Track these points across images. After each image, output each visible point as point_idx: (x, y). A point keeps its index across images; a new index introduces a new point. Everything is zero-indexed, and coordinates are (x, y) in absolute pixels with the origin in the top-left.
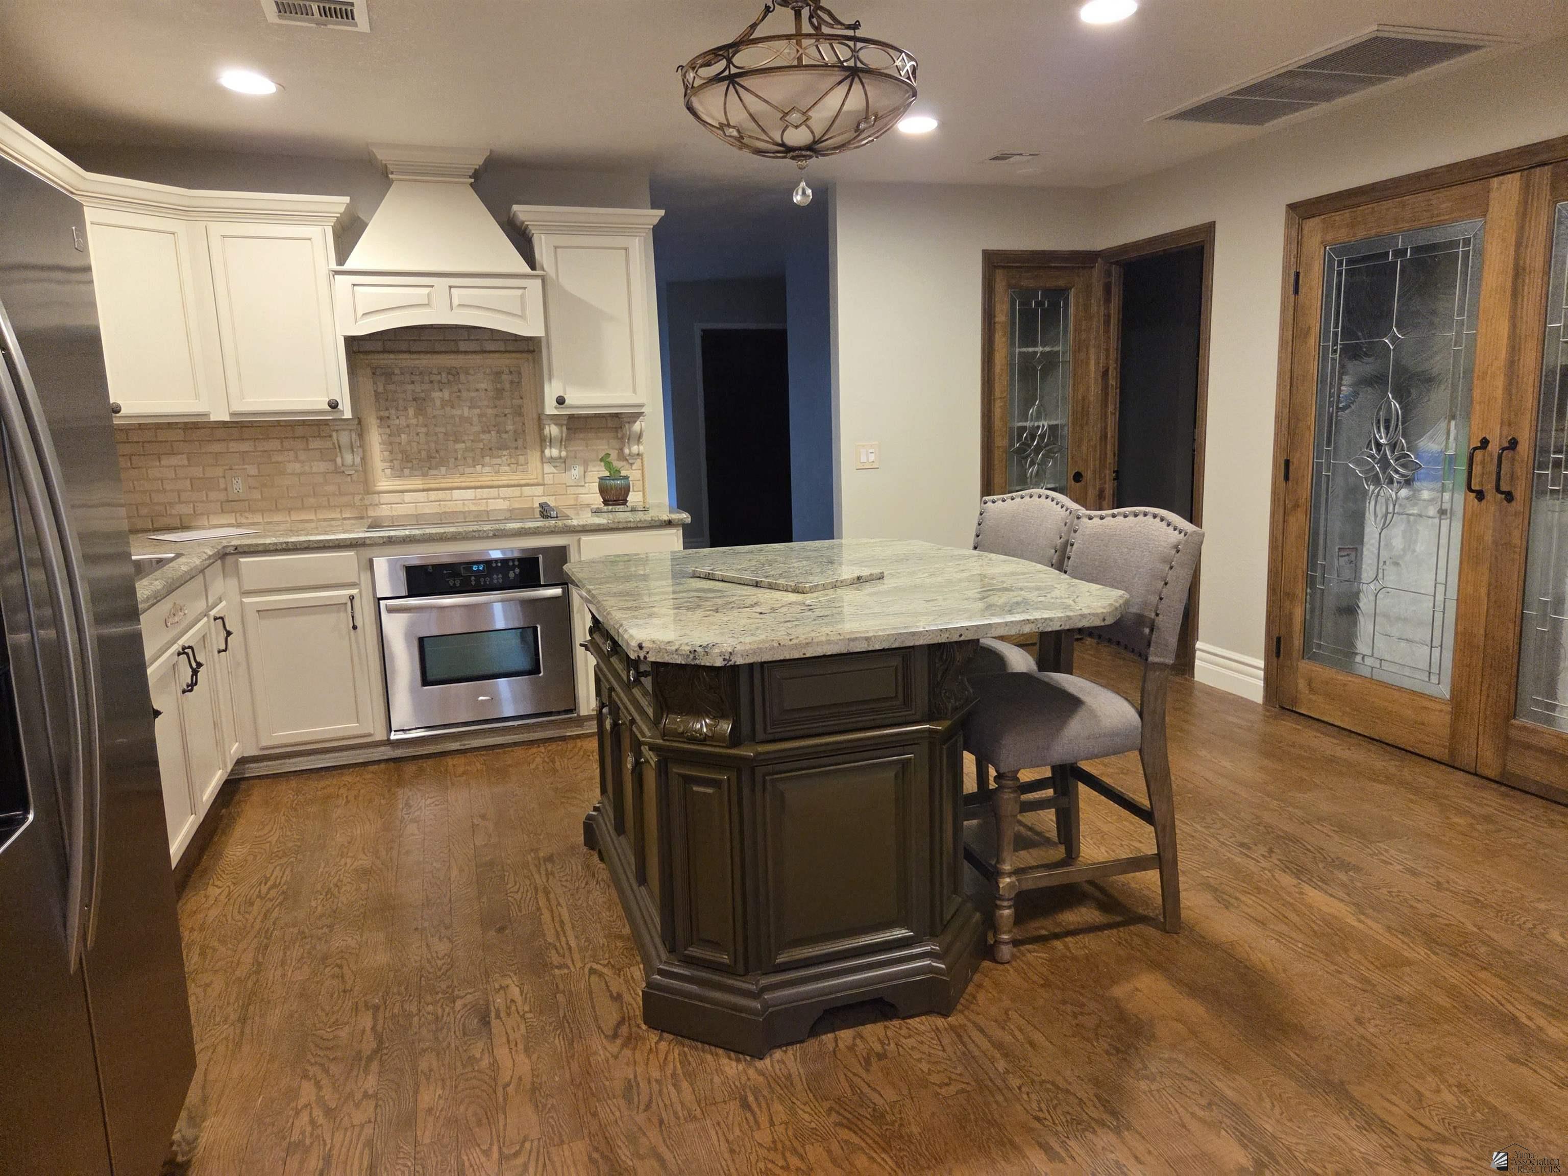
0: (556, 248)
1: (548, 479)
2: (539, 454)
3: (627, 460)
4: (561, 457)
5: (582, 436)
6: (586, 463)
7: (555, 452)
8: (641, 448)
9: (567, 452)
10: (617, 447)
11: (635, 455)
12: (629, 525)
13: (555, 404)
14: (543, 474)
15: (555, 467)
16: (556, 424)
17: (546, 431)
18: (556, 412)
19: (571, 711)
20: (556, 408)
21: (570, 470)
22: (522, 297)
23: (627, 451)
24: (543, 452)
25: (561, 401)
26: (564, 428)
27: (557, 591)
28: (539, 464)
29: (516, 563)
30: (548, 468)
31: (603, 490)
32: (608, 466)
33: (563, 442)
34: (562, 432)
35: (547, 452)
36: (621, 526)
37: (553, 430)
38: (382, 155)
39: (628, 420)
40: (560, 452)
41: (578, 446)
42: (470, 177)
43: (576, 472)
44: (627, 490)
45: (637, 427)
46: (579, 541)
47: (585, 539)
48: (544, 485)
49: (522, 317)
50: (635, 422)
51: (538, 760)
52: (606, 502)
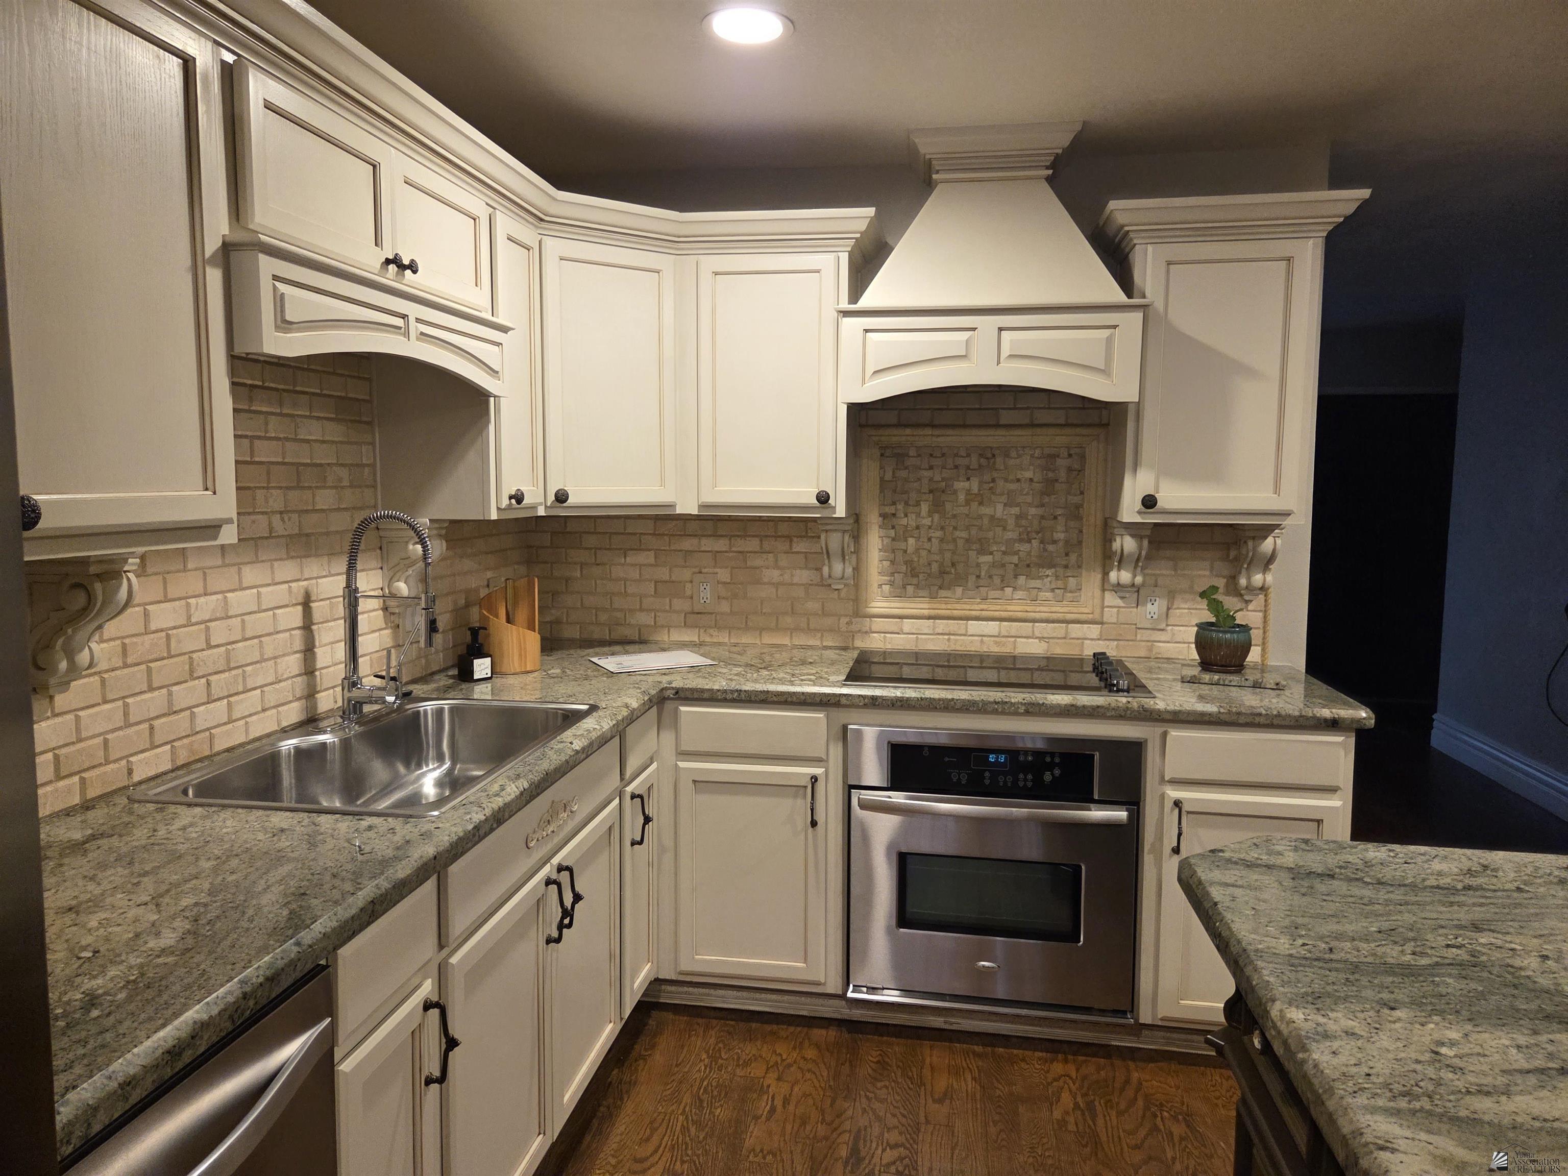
0: (1169, 263)
1: (1110, 615)
2: (1099, 576)
3: (1241, 595)
4: (1133, 585)
5: (1168, 553)
6: (1171, 595)
7: (1125, 576)
8: (1269, 578)
9: (1144, 575)
10: (1226, 572)
11: (1255, 589)
12: (1257, 719)
13: (1138, 506)
14: (1103, 607)
15: (1122, 598)
16: (1132, 536)
17: (1116, 545)
18: (1138, 519)
19: (1123, 1013)
20: (1139, 512)
21: (1145, 604)
22: (1109, 340)
23: (1243, 582)
24: (1105, 574)
25: (1149, 502)
26: (1146, 543)
27: (1121, 815)
28: (1098, 592)
29: (1057, 760)
30: (1111, 599)
31: (1201, 644)
32: (1215, 606)
33: (1138, 563)
34: (1140, 548)
35: (1113, 576)
36: (1242, 720)
37: (1127, 544)
38: (927, 147)
39: (1252, 534)
40: (1134, 576)
41: (1162, 570)
42: (1047, 168)
43: (1154, 608)
44: (1246, 648)
45: (1268, 545)
46: (1164, 735)
47: (1175, 733)
48: (1102, 623)
49: (1105, 372)
50: (1266, 538)
51: (1066, 1097)
52: (1206, 665)
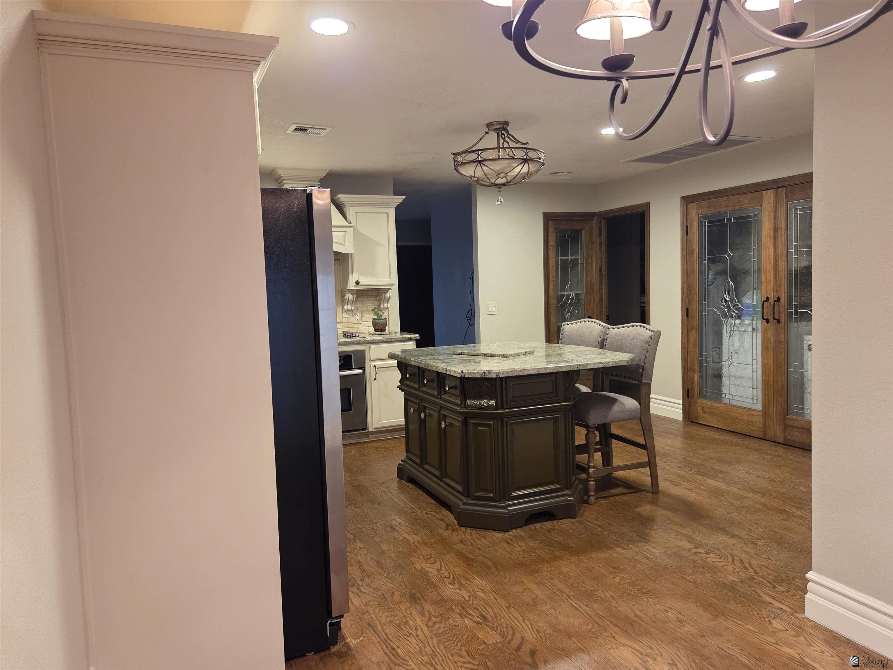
0: (356, 213)
1: (345, 320)
2: (341, 308)
3: (381, 311)
4: (352, 310)
5: (360, 299)
6: (362, 312)
7: (349, 307)
8: (389, 305)
9: (355, 307)
10: (377, 304)
11: (385, 308)
12: (393, 340)
13: (354, 284)
14: (343, 318)
15: (348, 314)
16: (351, 294)
17: (346, 297)
18: (354, 288)
19: (364, 429)
20: (354, 286)
21: (355, 316)
22: (344, 235)
23: (382, 306)
24: (343, 307)
25: (357, 283)
26: (355, 296)
27: (360, 371)
28: (341, 313)
29: (342, 358)
30: (345, 315)
31: (375, 325)
32: (376, 314)
33: (353, 302)
34: (354, 297)
35: (346, 307)
36: (389, 340)
37: (350, 297)
38: (281, 173)
39: (384, 291)
40: (352, 307)
41: (359, 304)
42: (318, 182)
43: (358, 317)
44: (385, 325)
45: (388, 295)
46: (370, 347)
47: (373, 346)
48: (343, 323)
49: (344, 245)
50: (387, 293)
51: (353, 451)
52: (376, 330)
